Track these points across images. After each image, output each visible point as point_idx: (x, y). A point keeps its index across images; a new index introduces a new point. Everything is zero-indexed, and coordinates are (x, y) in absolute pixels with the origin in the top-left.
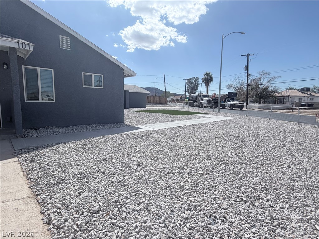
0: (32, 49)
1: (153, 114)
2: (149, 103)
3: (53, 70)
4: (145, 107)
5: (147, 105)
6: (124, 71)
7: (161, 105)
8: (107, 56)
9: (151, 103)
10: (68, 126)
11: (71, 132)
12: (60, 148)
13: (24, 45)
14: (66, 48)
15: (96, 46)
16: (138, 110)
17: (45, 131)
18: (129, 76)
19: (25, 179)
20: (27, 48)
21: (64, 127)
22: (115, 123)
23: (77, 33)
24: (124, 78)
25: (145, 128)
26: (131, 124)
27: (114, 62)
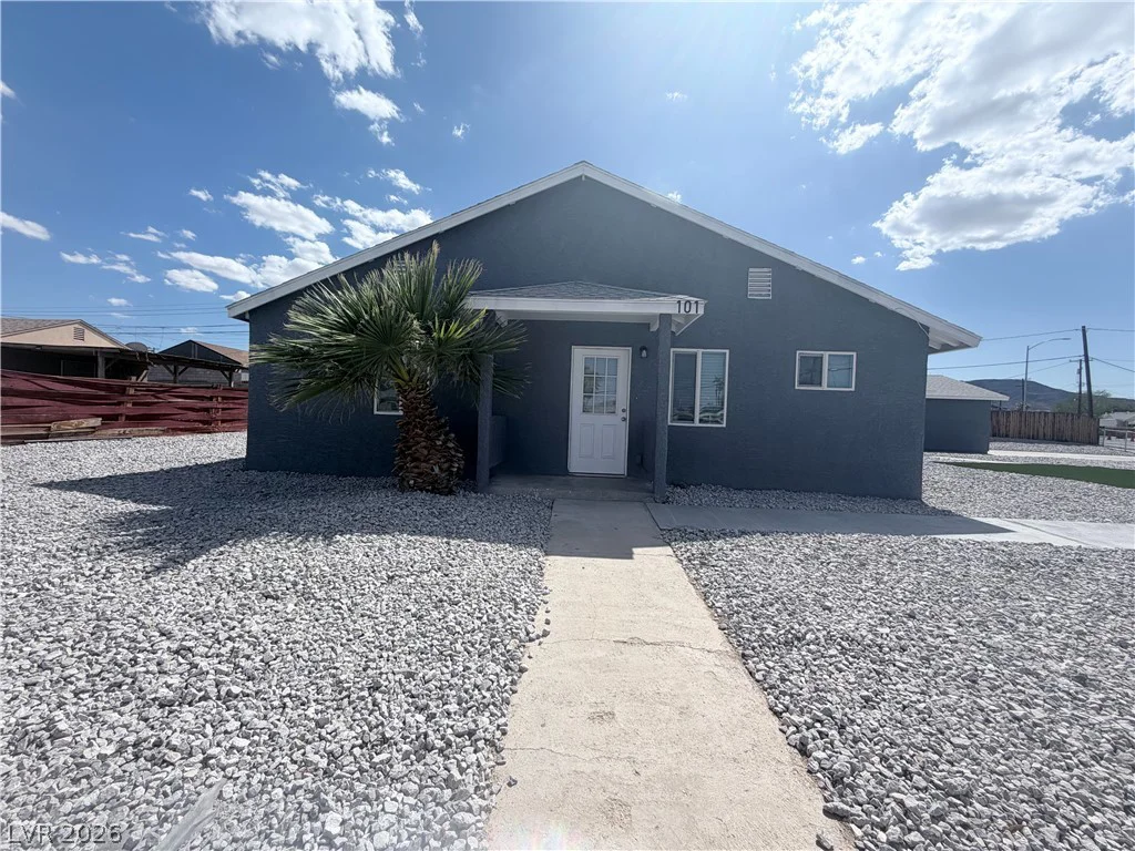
0: (701, 312)
1: (1041, 480)
2: (1002, 435)
3: (727, 351)
4: (984, 451)
5: (991, 445)
6: (930, 335)
7: (1060, 447)
8: (874, 298)
9: (1007, 436)
10: (750, 488)
11: (764, 506)
12: (756, 544)
13: (688, 305)
14: (761, 295)
15: (841, 276)
16: (960, 460)
17: (705, 495)
18: (946, 348)
19: (702, 605)
20: (693, 312)
21: (741, 489)
22: (886, 498)
23: (792, 253)
24: (929, 356)
25: (1026, 533)
26: (953, 509)
27: (898, 311)
